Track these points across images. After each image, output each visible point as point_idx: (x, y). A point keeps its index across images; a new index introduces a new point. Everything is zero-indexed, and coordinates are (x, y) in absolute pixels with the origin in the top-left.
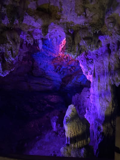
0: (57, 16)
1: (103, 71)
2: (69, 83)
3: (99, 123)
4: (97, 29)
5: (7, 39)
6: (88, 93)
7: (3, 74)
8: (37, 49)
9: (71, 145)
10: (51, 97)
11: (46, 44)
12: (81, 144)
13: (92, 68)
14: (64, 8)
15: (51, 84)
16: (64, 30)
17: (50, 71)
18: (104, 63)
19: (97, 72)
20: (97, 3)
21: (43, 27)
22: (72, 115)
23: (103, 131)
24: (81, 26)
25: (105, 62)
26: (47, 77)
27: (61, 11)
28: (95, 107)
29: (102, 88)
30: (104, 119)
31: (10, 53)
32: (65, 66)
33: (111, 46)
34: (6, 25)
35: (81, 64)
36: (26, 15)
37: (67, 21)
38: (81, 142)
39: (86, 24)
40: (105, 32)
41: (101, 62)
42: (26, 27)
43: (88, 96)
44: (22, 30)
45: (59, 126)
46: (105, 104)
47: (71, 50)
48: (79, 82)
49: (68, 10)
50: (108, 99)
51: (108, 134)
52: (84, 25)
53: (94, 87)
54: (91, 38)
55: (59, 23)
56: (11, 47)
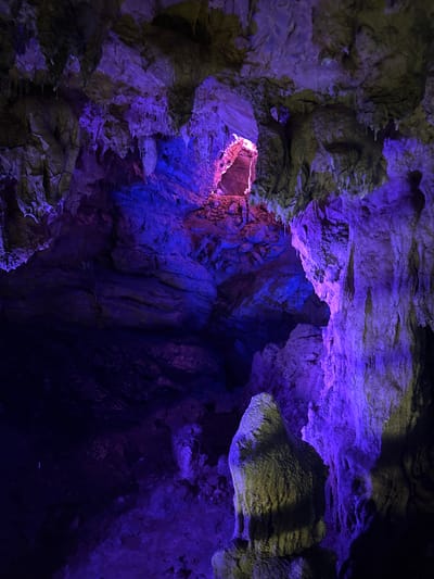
0: (232, 54)
1: (388, 271)
2: (244, 302)
3: (359, 466)
4: (398, 112)
5: (30, 130)
6: (313, 345)
7: (7, 260)
8: (134, 171)
9: (253, 544)
10: (176, 351)
11: (165, 157)
12: (293, 541)
13: (342, 256)
14: (264, 22)
15: (177, 302)
16: (254, 108)
17: (174, 254)
18: (393, 244)
19: (362, 273)
20: (408, 9)
21: (176, 93)
22: (265, 434)
23: (374, 493)
24: (321, 98)
25: (395, 240)
26: (165, 277)
27: (248, 35)
28: (343, 401)
29: (377, 337)
30: (379, 452)
31: (37, 183)
32: (231, 240)
33: (426, 182)
34: (30, 76)
35: (301, 239)
36: (110, 39)
37: (268, 75)
38: (290, 536)
39: (341, 93)
40: (412, 125)
41: (382, 237)
42: (106, 88)
43: (312, 357)
44: (87, 99)
45: (201, 463)
46: (388, 398)
47: (276, 187)
48: (280, 302)
49: (278, 31)
50: (400, 378)
51: (390, 507)
52: (331, 93)
53: (344, 330)
54: (358, 148)
55: (237, 79)
56: (45, 162)
